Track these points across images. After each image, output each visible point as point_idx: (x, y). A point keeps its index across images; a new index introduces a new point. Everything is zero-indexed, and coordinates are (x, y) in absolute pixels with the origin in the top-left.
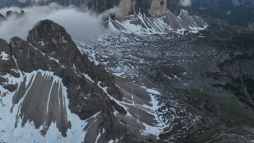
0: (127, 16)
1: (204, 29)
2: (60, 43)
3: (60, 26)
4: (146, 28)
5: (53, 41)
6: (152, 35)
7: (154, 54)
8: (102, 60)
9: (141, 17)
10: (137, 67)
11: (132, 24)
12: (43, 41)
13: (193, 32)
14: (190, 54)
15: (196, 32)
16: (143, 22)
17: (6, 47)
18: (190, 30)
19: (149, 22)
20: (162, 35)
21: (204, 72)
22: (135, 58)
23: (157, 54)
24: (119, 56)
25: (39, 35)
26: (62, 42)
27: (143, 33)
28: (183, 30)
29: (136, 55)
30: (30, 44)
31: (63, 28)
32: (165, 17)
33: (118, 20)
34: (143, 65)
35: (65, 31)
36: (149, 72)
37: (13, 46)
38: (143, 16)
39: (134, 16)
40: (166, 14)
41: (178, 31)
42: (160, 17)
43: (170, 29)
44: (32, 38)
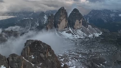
0: (64, 29)
1: (101, 34)
2: (47, 56)
3: (47, 45)
4: (74, 35)
5: (41, 55)
6: (78, 39)
7: (85, 51)
8: (60, 58)
9: (70, 30)
10: (79, 60)
11: (67, 33)
12: (33, 55)
13: (96, 36)
14: (104, 50)
15: (98, 36)
16: (72, 32)
17: (5, 62)
18: (95, 35)
19: (75, 32)
20: (83, 38)
21: (116, 61)
22: (77, 54)
23: (87, 51)
24: (67, 54)
25: (31, 51)
26: (48, 56)
27: (73, 37)
28: (92, 35)
29: (77, 53)
30: (24, 58)
31: (50, 46)
32: (82, 29)
33: (59, 31)
34: (82, 59)
35: (51, 48)
36: (87, 63)
37: (11, 60)
38: (72, 29)
39: (67, 29)
40: (82, 27)
41: (90, 36)
42: (79, 29)
43: (85, 35)
44: (25, 54)
